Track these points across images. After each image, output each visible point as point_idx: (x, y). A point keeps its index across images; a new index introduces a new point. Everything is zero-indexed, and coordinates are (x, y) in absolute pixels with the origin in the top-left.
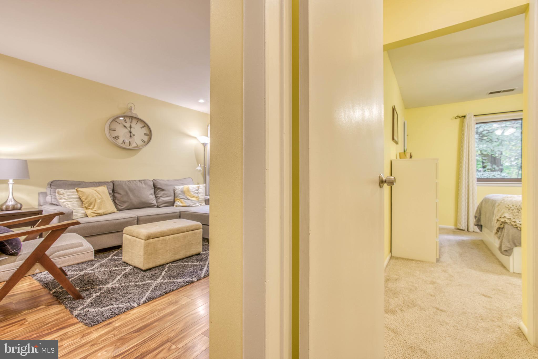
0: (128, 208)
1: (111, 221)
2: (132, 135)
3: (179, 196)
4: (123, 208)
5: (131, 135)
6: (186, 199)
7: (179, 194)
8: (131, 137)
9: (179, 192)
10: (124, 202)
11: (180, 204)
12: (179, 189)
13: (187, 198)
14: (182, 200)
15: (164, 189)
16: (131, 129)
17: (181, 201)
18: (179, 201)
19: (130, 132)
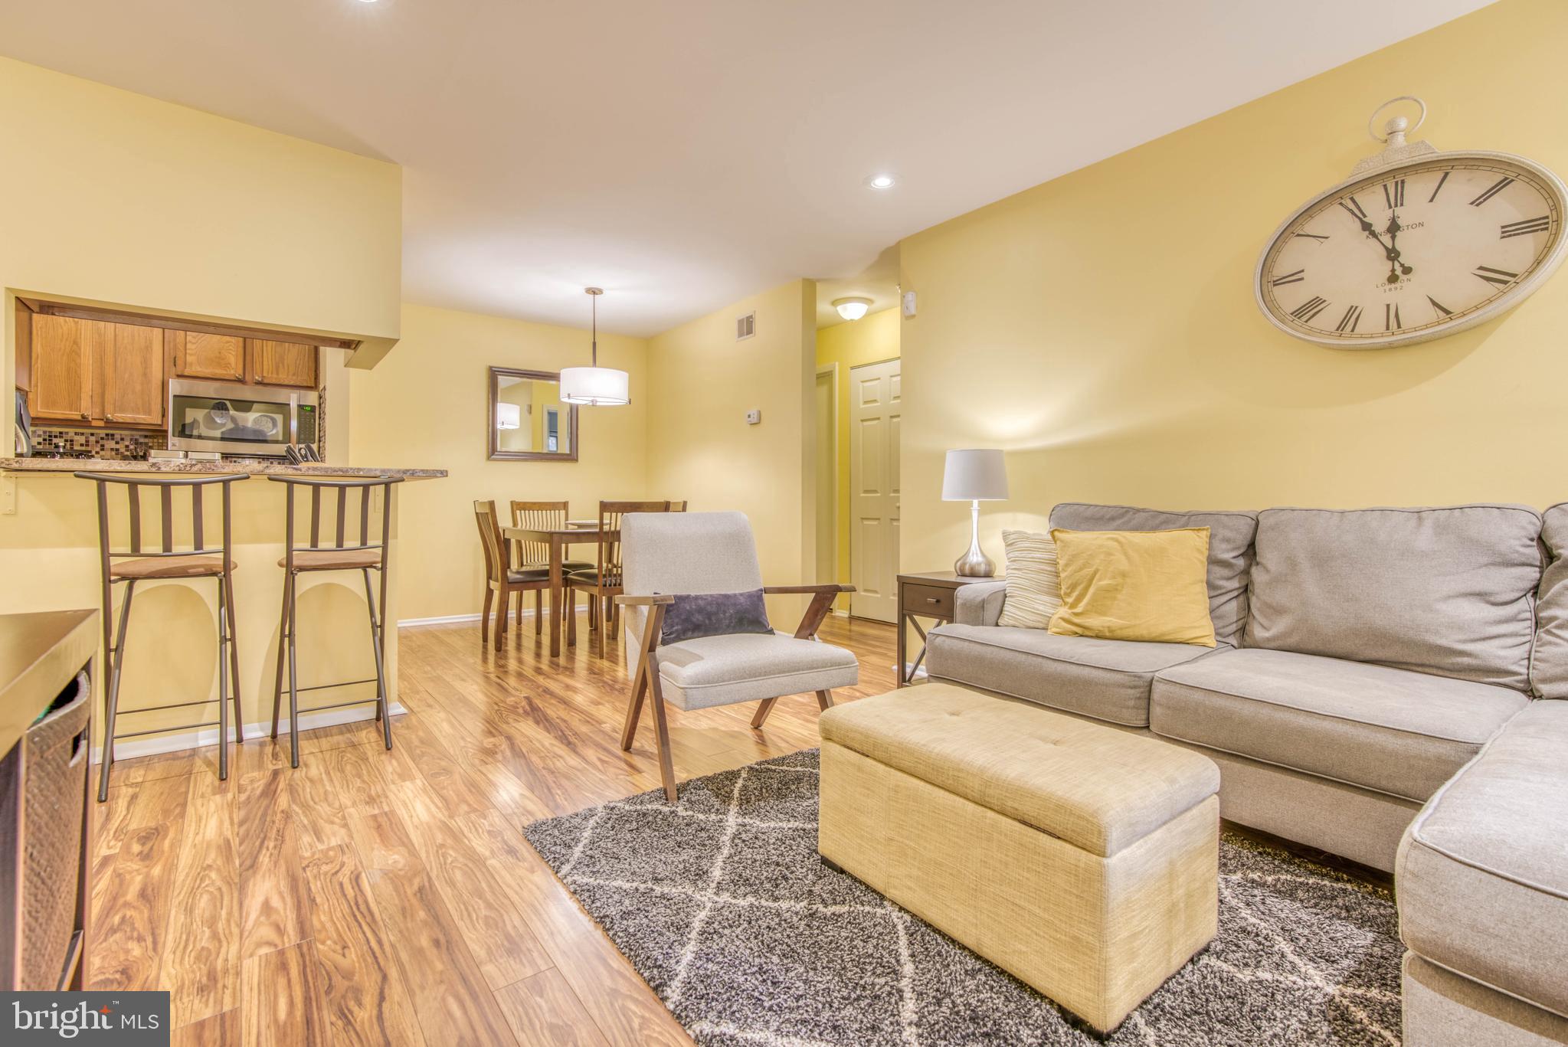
0: (1292, 641)
1: (1034, 659)
2: (1399, 271)
4: (1268, 639)
5: (1393, 270)
8: (1393, 279)
10: (1278, 611)
16: (1393, 238)
19: (1393, 254)
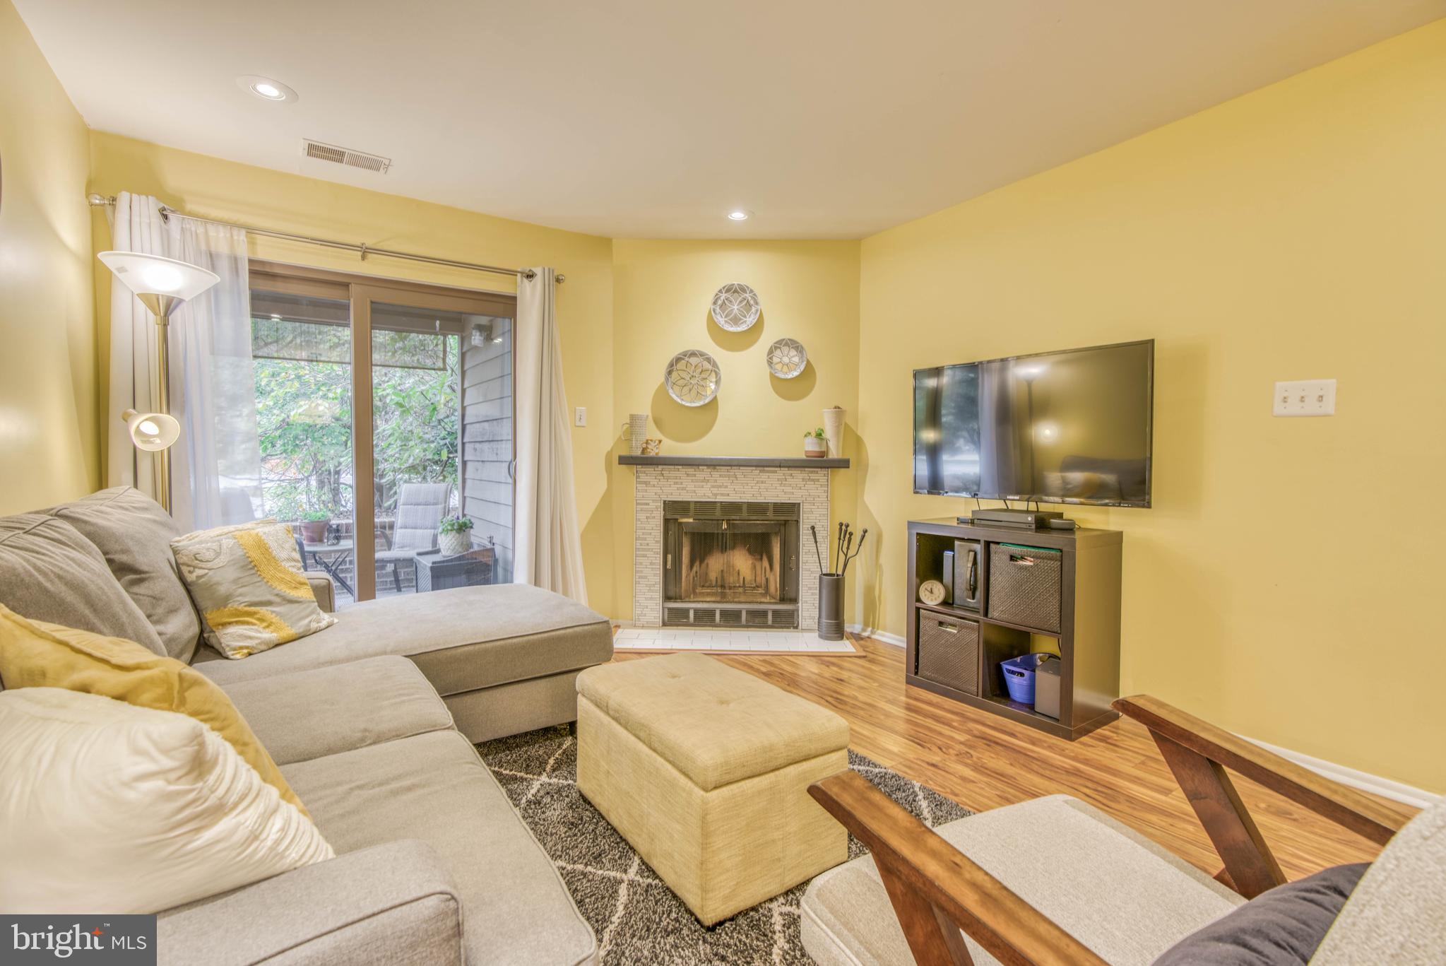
3: (241, 595)
6: (279, 604)
7: (235, 581)
9: (231, 574)
11: (269, 635)
12: (218, 554)
13: (277, 595)
14: (263, 611)
15: (145, 568)
17: (259, 619)
18: (248, 623)
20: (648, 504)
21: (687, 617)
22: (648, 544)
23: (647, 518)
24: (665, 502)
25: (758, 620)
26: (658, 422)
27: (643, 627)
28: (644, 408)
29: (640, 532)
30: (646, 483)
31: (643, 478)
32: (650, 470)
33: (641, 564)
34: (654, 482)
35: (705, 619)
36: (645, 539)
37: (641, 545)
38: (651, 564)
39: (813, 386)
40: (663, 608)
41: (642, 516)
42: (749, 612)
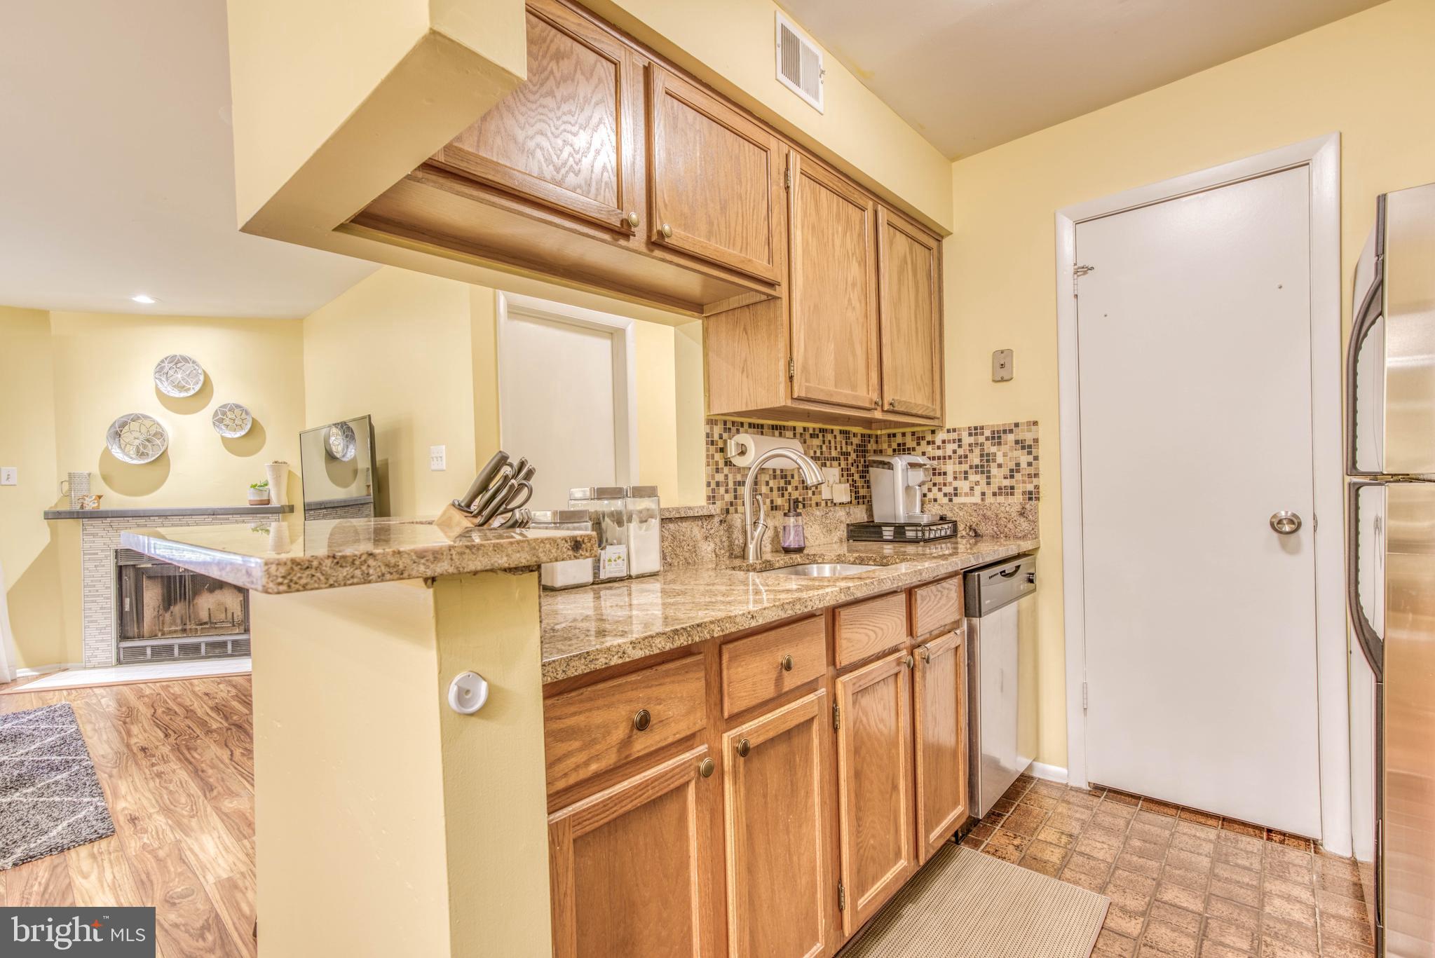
20: (97, 554)
21: (145, 654)
22: (97, 591)
23: (96, 566)
24: (116, 551)
25: (218, 650)
26: (106, 478)
27: (94, 668)
28: (90, 464)
29: (88, 581)
30: (94, 535)
31: (90, 530)
32: (97, 522)
33: (90, 609)
34: (103, 533)
35: (162, 654)
36: (94, 586)
37: (90, 591)
38: (101, 608)
39: (264, 443)
40: (118, 648)
41: (90, 565)
42: (207, 644)
